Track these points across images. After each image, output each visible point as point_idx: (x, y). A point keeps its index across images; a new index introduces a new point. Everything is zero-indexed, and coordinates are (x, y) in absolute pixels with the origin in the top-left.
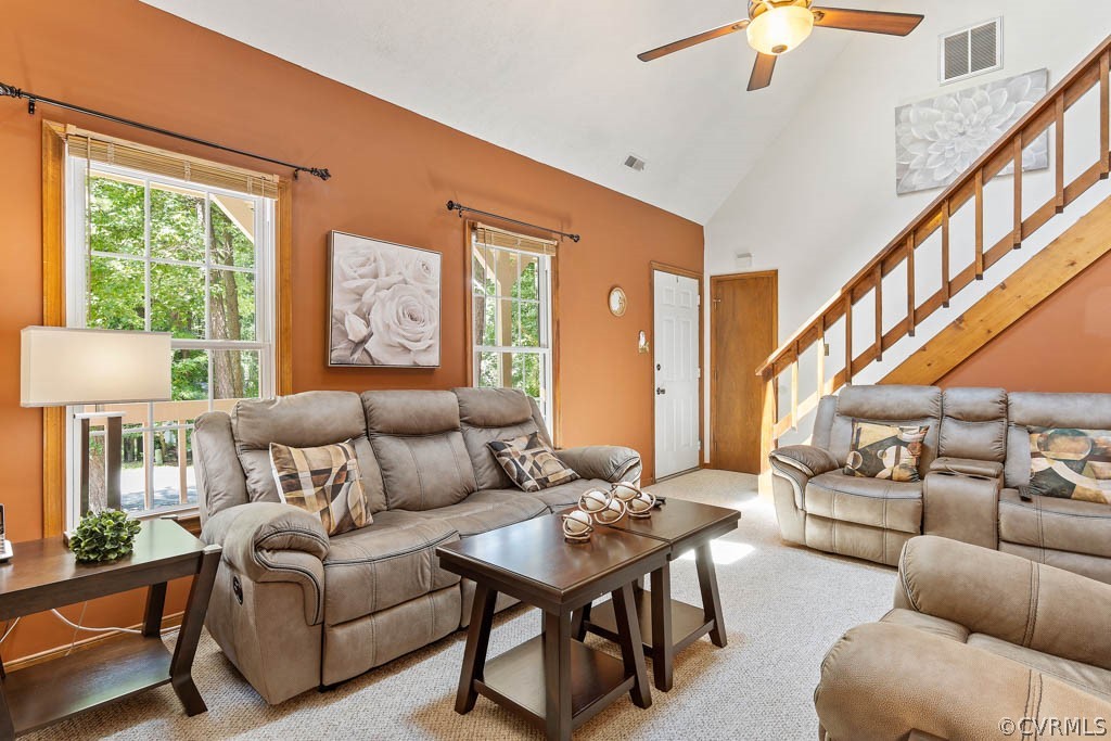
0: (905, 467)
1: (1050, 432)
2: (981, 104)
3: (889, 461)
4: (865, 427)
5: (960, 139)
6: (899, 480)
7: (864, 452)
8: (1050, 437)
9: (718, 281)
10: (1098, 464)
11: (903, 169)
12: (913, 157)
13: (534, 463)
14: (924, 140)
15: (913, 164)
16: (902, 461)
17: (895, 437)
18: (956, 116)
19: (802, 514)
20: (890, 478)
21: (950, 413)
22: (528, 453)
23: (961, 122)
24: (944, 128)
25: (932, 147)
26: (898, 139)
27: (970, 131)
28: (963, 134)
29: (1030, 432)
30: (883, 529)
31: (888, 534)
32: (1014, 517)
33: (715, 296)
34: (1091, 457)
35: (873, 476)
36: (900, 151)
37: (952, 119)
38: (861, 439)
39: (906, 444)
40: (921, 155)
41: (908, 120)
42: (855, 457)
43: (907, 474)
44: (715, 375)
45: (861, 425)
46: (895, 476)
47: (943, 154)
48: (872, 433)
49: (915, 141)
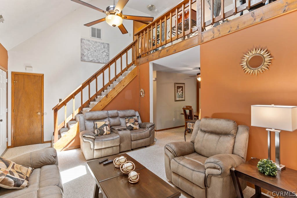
0: (108, 131)
1: (129, 118)
2: (99, 46)
3: (105, 130)
4: (97, 122)
5: (95, 52)
6: (108, 134)
7: (99, 129)
8: (129, 119)
9: (15, 75)
10: (136, 123)
11: (82, 55)
12: (85, 52)
13: (17, 172)
14: (88, 49)
15: (85, 54)
16: (108, 129)
17: (105, 124)
18: (94, 46)
19: (93, 150)
20: (106, 134)
21: (110, 116)
22: (10, 168)
23: (95, 48)
24: (92, 48)
25: (89, 51)
26: (81, 47)
27: (96, 51)
28: (95, 51)
29: (126, 119)
30: (112, 147)
31: (114, 148)
32: (134, 136)
33: (13, 80)
34: (135, 122)
35: (102, 135)
36: (82, 50)
37: (93, 47)
38: (98, 126)
39: (107, 125)
40: (87, 53)
41: (84, 43)
42: (97, 131)
43: (109, 132)
44: (13, 110)
45: (96, 122)
46: (107, 133)
47: (91, 54)
48: (100, 124)
49: (85, 49)
